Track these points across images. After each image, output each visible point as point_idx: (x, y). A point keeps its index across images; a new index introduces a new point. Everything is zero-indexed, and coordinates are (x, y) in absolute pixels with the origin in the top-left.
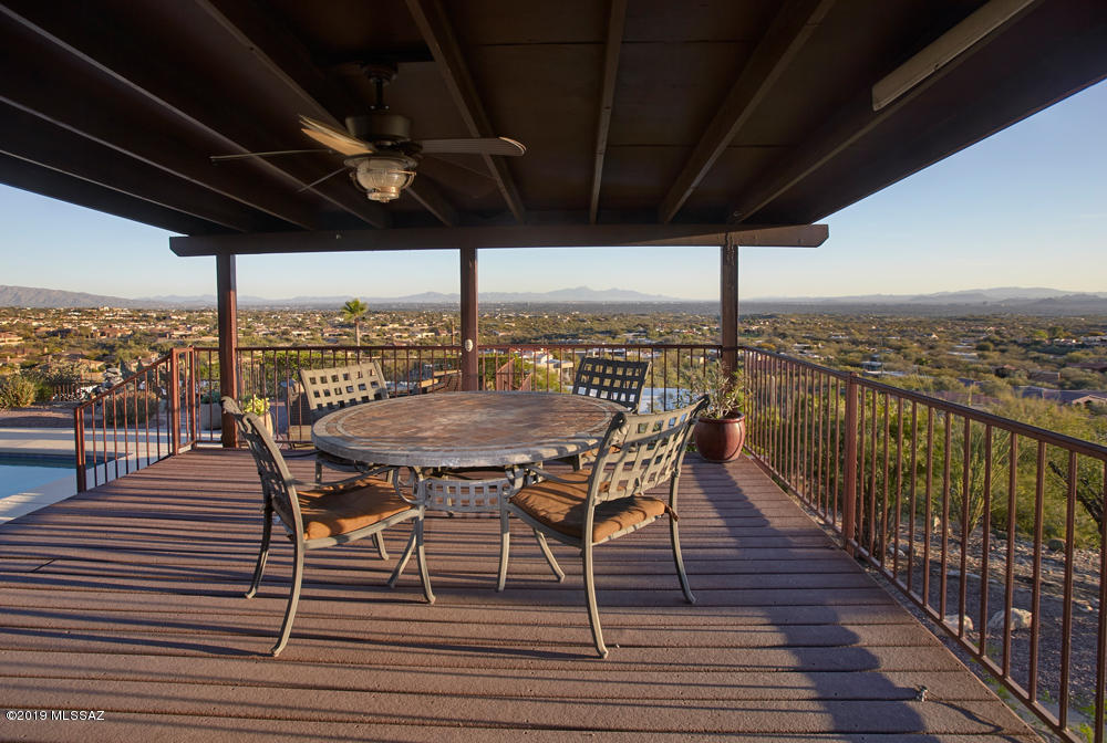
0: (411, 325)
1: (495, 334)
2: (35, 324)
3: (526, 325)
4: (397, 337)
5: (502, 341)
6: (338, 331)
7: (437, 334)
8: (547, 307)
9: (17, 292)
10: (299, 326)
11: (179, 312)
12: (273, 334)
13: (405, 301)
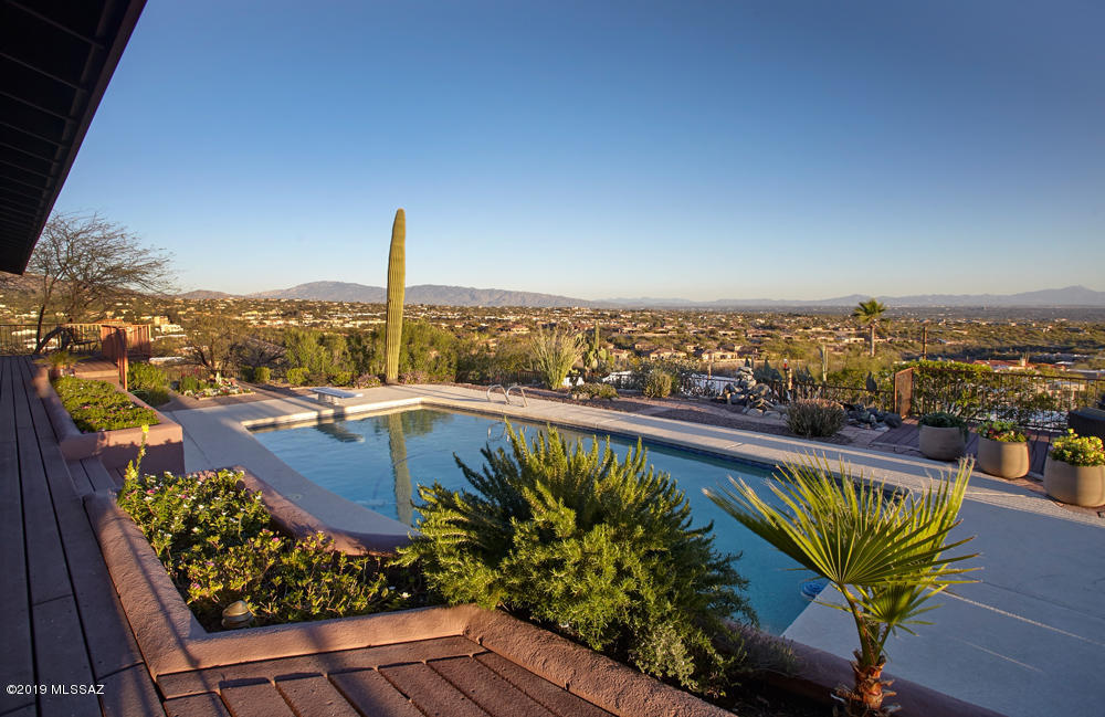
0: (836, 329)
1: (940, 342)
2: (535, 319)
3: (983, 333)
4: (822, 340)
5: (949, 351)
6: (761, 332)
7: (868, 338)
8: (1012, 312)
9: (523, 295)
10: (724, 326)
11: (626, 312)
12: (702, 332)
13: (828, 305)
